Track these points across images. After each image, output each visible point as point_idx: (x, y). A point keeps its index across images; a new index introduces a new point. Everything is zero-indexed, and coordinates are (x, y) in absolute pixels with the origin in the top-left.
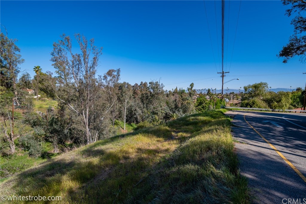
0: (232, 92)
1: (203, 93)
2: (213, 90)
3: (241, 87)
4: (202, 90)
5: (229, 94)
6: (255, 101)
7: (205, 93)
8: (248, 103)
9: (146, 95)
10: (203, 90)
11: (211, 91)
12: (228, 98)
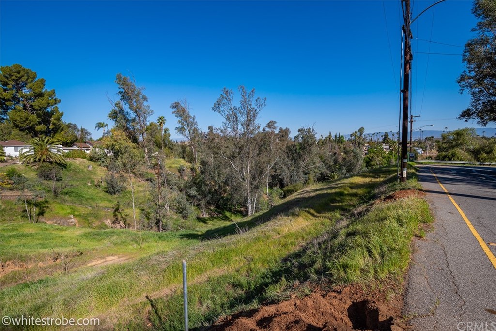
0: (429, 136)
1: (375, 139)
2: (393, 135)
3: (446, 128)
4: (373, 134)
5: (424, 140)
6: (455, 153)
7: (378, 139)
8: (446, 156)
9: (293, 148)
10: (375, 134)
11: (390, 136)
12: (422, 148)
